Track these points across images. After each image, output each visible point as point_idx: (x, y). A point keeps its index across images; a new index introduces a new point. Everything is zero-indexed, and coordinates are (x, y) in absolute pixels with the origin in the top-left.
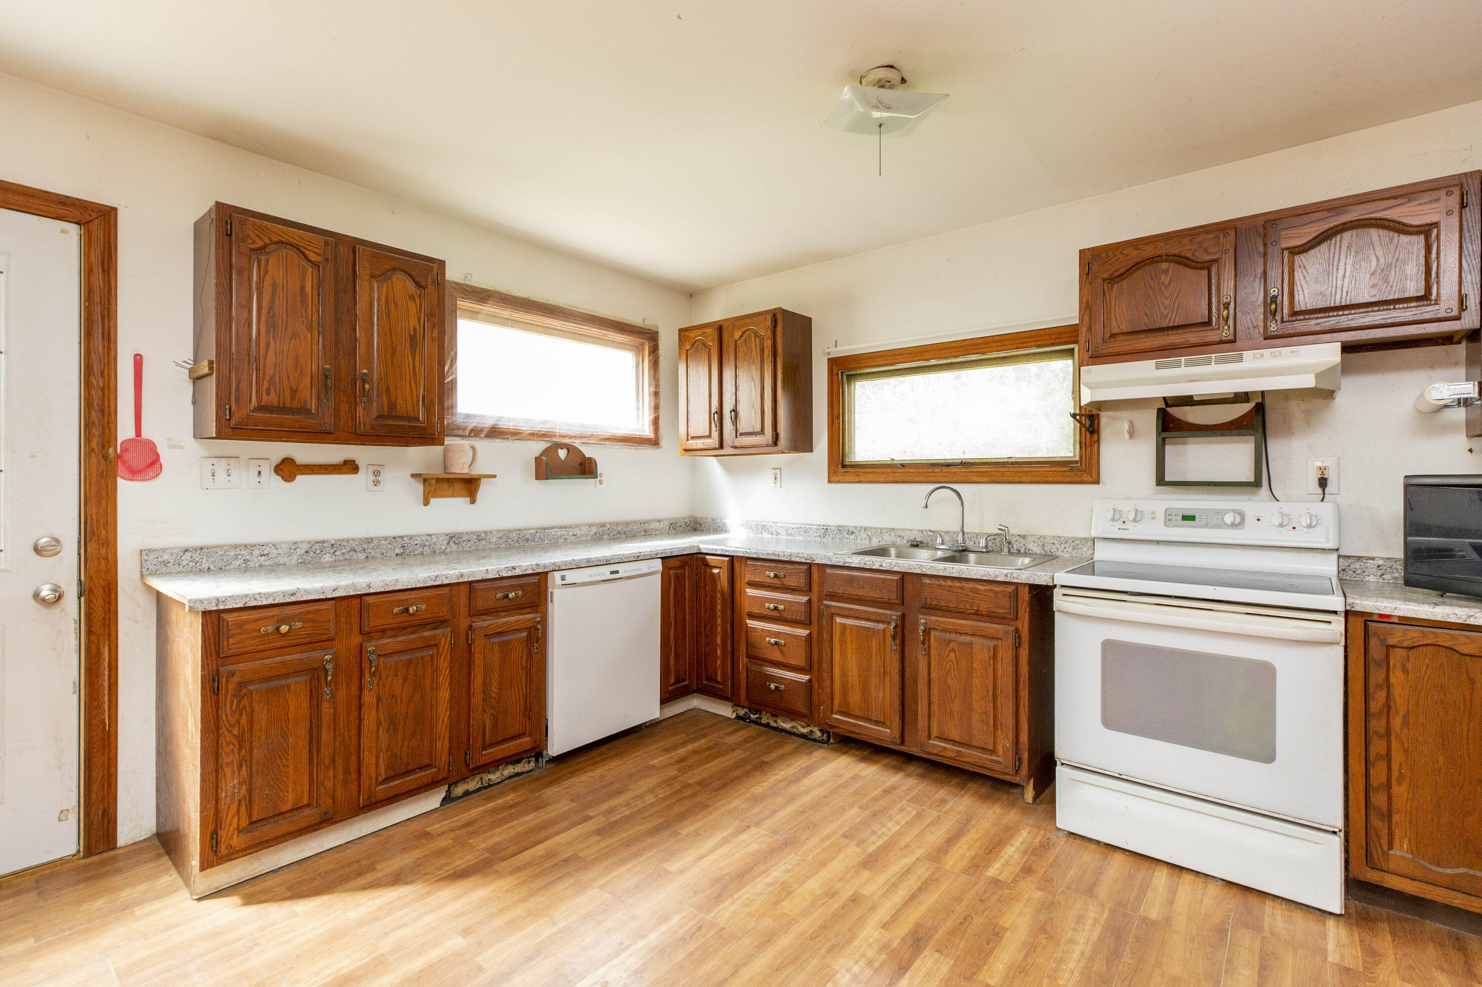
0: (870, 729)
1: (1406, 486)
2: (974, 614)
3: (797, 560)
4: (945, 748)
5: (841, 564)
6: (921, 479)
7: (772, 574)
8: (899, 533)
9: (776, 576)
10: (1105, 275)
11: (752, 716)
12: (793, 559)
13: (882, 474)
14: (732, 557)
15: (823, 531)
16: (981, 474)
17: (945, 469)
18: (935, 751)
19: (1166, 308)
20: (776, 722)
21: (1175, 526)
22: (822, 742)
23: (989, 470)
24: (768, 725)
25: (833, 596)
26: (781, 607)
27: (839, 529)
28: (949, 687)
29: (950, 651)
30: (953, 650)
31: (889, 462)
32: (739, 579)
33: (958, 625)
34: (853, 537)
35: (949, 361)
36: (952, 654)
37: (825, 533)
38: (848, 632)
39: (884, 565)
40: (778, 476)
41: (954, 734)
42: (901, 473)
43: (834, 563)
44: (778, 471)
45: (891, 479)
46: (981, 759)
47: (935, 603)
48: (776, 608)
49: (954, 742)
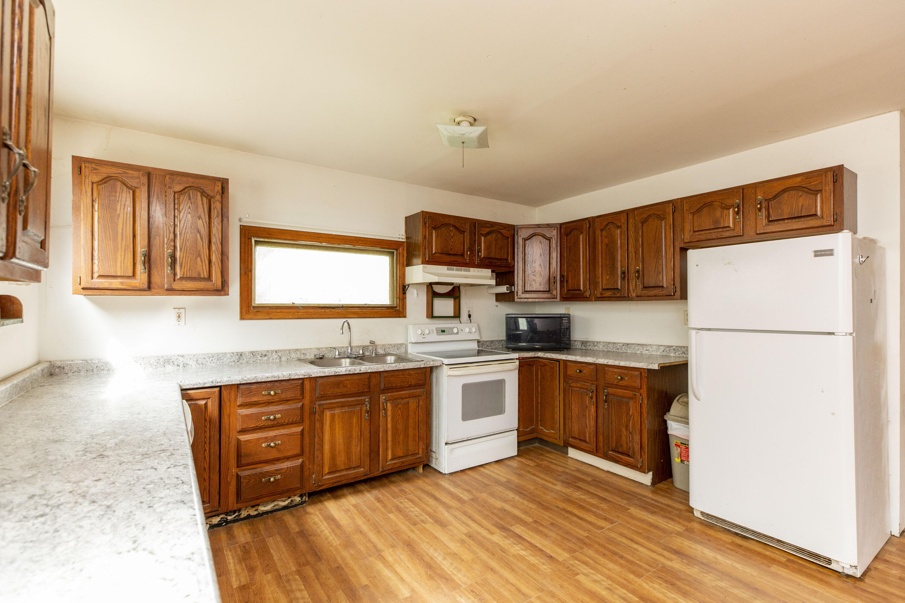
0: (351, 474)
1: (507, 318)
2: (409, 387)
3: (296, 377)
4: (395, 463)
5: (333, 374)
6: (318, 316)
7: (272, 393)
8: (303, 352)
9: (275, 394)
10: (433, 226)
11: (229, 518)
12: (292, 377)
13: (288, 313)
14: (220, 387)
15: (237, 357)
16: (354, 313)
17: (332, 310)
18: (390, 468)
19: (452, 246)
20: (256, 510)
21: (440, 335)
22: (302, 503)
23: (358, 311)
24: (249, 517)
25: (324, 397)
26: (279, 416)
27: (253, 353)
28: (397, 429)
29: (398, 410)
30: (400, 409)
31: (291, 305)
32: (228, 404)
33: (402, 394)
34: (266, 358)
35: (333, 246)
36: (400, 411)
37: (239, 358)
38: (337, 417)
39: (362, 370)
40: (183, 315)
41: (400, 453)
42: (303, 312)
43: (327, 374)
44: (182, 311)
45: (296, 316)
46: (412, 460)
47: (390, 385)
48: (269, 419)
49: (399, 457)
